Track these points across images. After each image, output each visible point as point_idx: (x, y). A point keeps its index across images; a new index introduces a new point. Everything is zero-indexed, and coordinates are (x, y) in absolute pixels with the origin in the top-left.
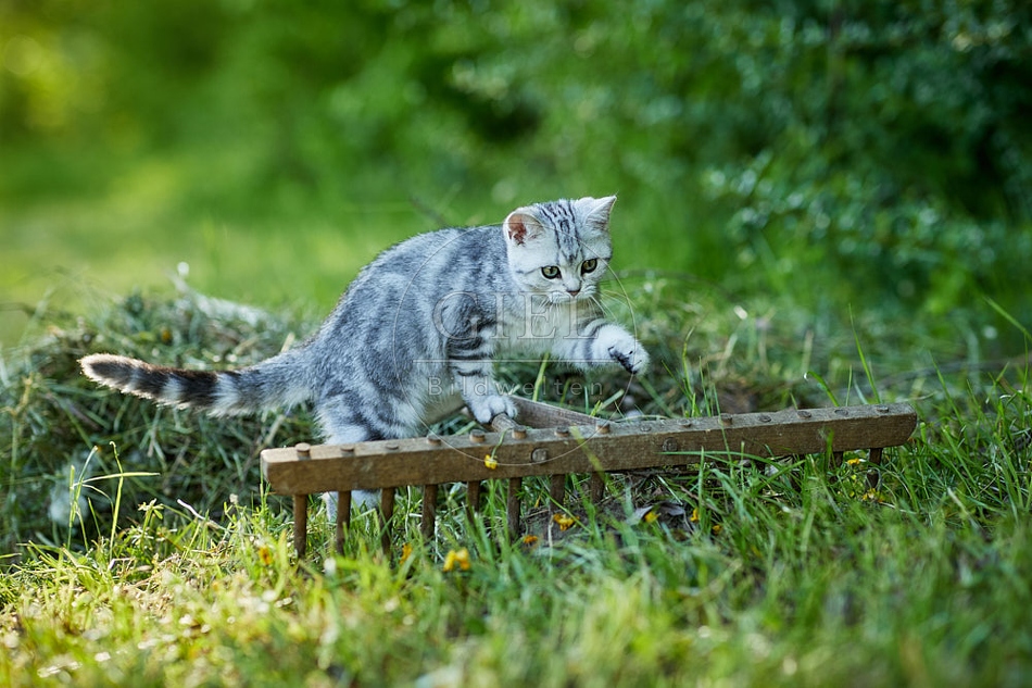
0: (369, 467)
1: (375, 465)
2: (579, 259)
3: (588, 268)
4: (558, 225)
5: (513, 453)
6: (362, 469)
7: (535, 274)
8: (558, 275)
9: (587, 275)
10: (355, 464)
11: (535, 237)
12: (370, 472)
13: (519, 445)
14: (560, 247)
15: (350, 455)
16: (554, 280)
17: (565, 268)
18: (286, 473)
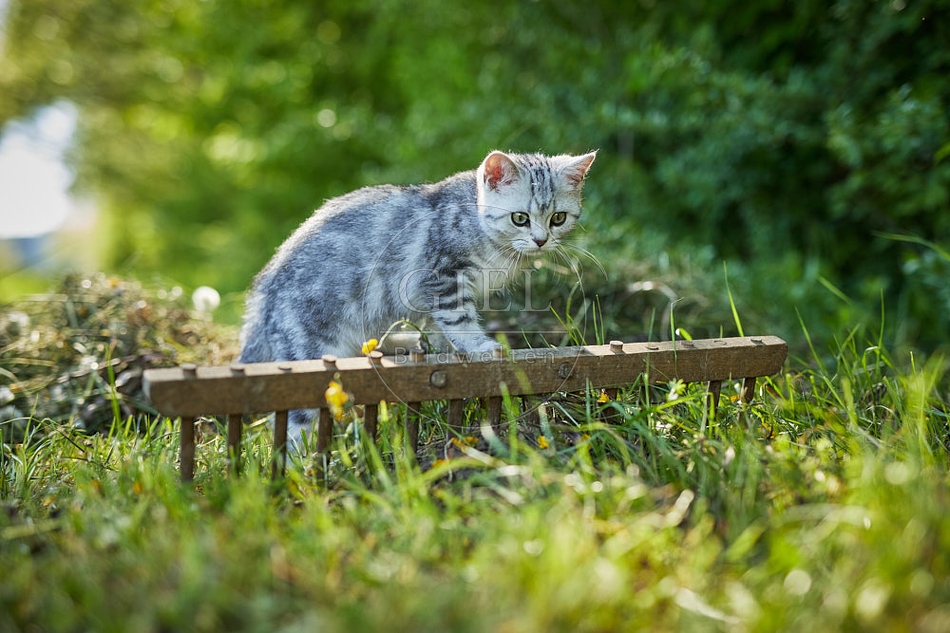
0: (260, 388)
1: (267, 386)
2: (551, 209)
3: (556, 222)
4: (533, 173)
5: (412, 375)
6: (254, 390)
7: (504, 220)
8: (528, 223)
9: (555, 228)
10: (246, 384)
11: (509, 183)
12: (262, 394)
13: (417, 367)
14: (534, 194)
15: (240, 374)
16: (523, 229)
17: (536, 216)
18: (171, 392)
